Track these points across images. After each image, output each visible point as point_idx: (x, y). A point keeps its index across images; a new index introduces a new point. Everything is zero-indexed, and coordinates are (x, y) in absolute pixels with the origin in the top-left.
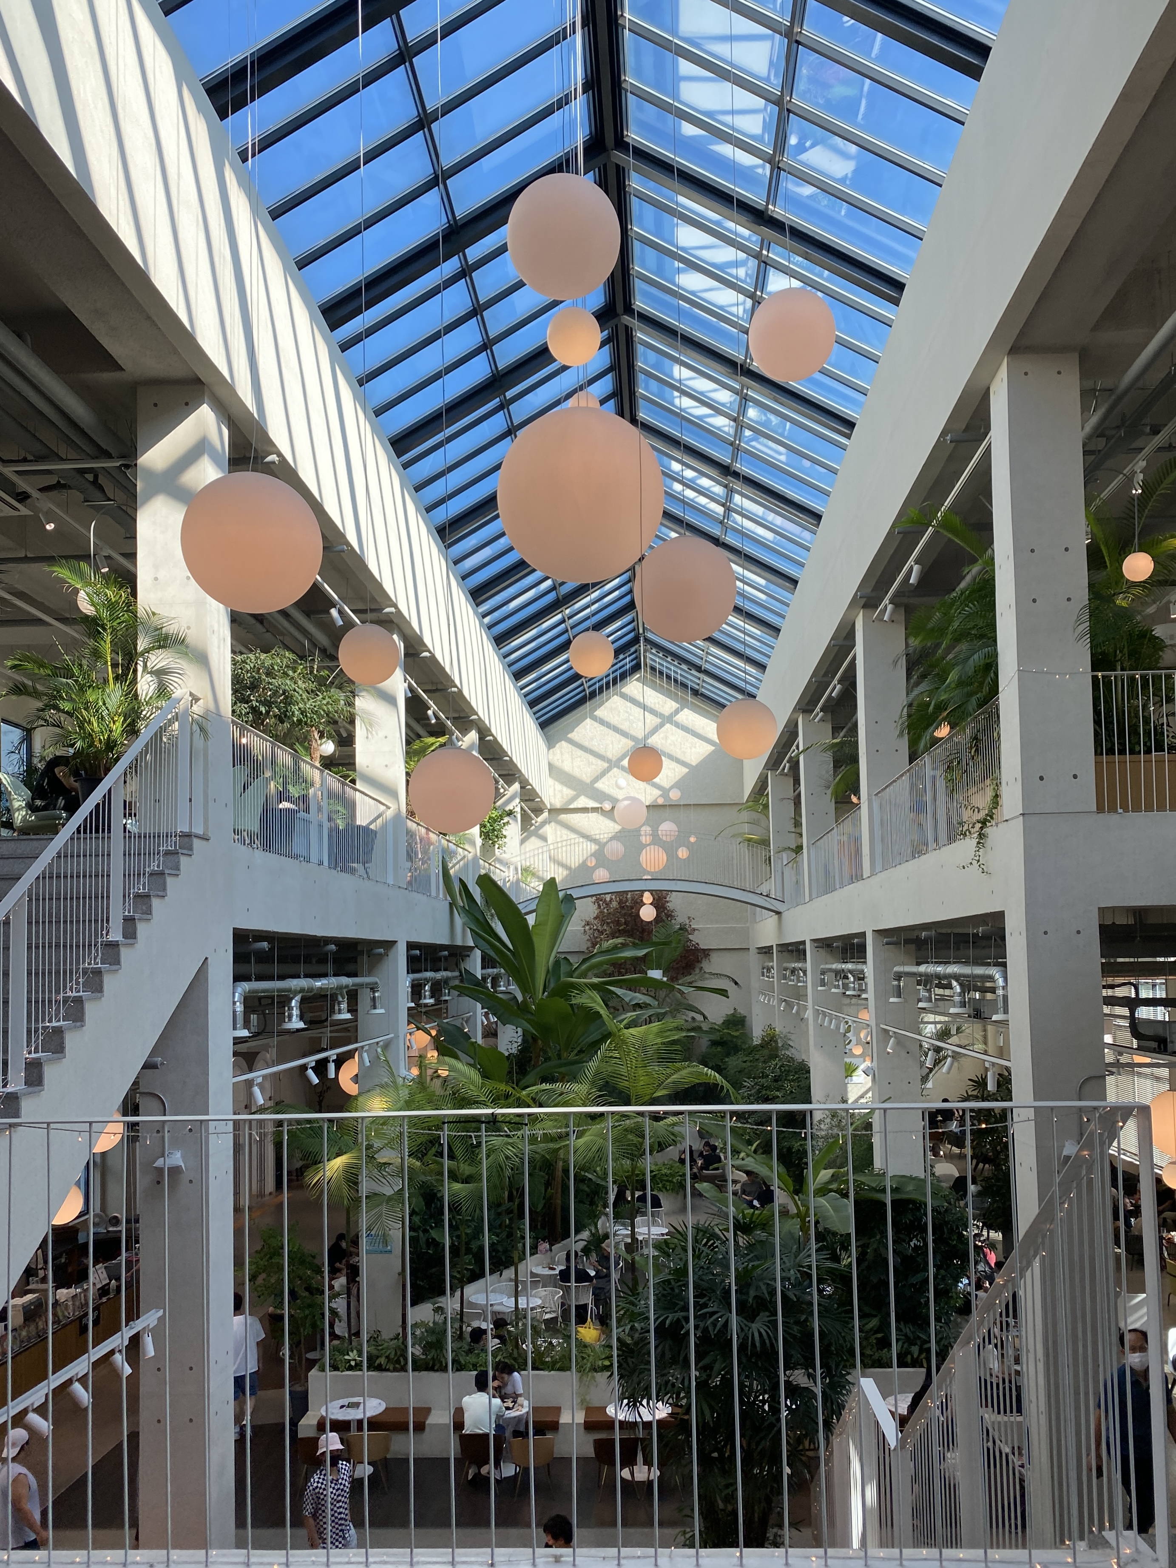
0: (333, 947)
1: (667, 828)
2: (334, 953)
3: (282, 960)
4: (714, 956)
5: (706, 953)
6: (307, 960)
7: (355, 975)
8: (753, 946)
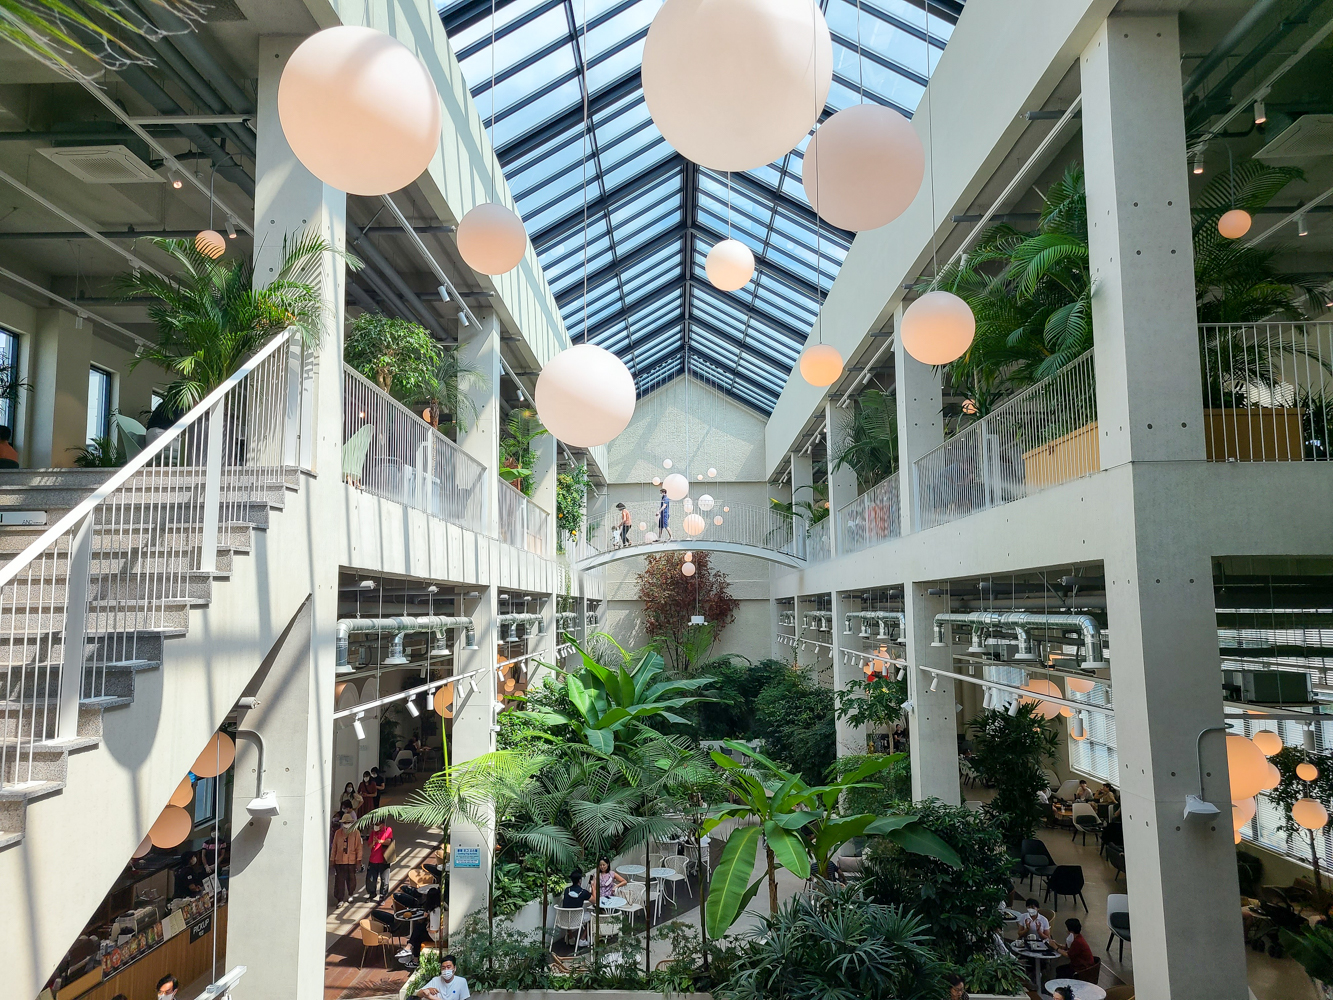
0: (433, 588)
1: (707, 500)
2: (435, 595)
3: (388, 600)
4: (741, 605)
5: (736, 603)
6: (411, 601)
7: (452, 615)
8: (773, 597)
